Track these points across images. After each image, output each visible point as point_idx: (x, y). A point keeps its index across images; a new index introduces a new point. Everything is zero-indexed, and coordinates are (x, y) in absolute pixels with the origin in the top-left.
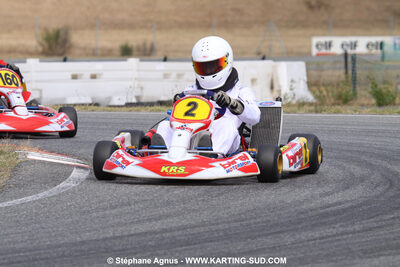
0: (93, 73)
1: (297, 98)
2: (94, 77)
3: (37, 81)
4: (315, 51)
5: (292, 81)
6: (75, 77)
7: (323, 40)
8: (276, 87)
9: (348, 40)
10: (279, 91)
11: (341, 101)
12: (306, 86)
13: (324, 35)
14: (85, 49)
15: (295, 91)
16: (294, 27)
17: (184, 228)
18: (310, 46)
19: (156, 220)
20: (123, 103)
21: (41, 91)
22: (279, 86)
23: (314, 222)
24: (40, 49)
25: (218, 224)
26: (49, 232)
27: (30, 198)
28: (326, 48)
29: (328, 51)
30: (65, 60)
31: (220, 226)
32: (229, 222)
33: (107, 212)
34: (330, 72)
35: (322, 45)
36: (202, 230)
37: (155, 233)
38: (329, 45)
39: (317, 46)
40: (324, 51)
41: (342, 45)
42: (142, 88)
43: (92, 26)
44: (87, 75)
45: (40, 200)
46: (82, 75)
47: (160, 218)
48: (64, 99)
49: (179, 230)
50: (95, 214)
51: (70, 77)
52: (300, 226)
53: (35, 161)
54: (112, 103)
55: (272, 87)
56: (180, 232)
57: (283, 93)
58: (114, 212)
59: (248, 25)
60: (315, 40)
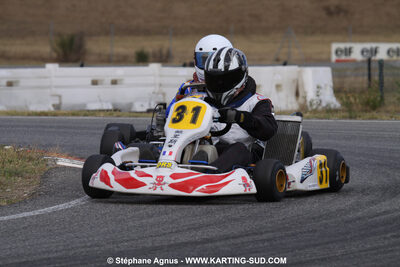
0: (114, 78)
1: (324, 104)
2: (114, 82)
3: (56, 87)
4: (334, 58)
5: (318, 87)
6: (95, 83)
7: (342, 46)
8: (301, 94)
9: (368, 46)
10: (305, 97)
11: (368, 108)
12: (332, 92)
13: (344, 41)
14: (100, 55)
15: (321, 97)
16: (313, 33)
17: (227, 238)
18: (330, 53)
19: (195, 229)
20: (145, 109)
21: (60, 97)
22: (305, 93)
23: (363, 232)
24: (55, 55)
25: (262, 233)
26: (84, 242)
27: (61, 206)
28: (346, 55)
29: (348, 58)
30: (82, 66)
31: (264, 236)
32: (273, 232)
33: (144, 221)
34: (352, 79)
35: (341, 51)
36: (245, 239)
37: (197, 243)
38: (349, 51)
39: (337, 52)
40: (343, 57)
41: (362, 52)
42: (164, 94)
43: (107, 33)
44: (108, 80)
45: (72, 209)
46: (102, 81)
47: (200, 227)
48: (85, 105)
49: (220, 240)
50: (131, 223)
51: (90, 82)
52: (348, 237)
53: (65, 167)
54: (133, 110)
55: (297, 94)
56: (223, 243)
57: (309, 99)
58: (151, 220)
59: (266, 31)
60: (335, 46)
